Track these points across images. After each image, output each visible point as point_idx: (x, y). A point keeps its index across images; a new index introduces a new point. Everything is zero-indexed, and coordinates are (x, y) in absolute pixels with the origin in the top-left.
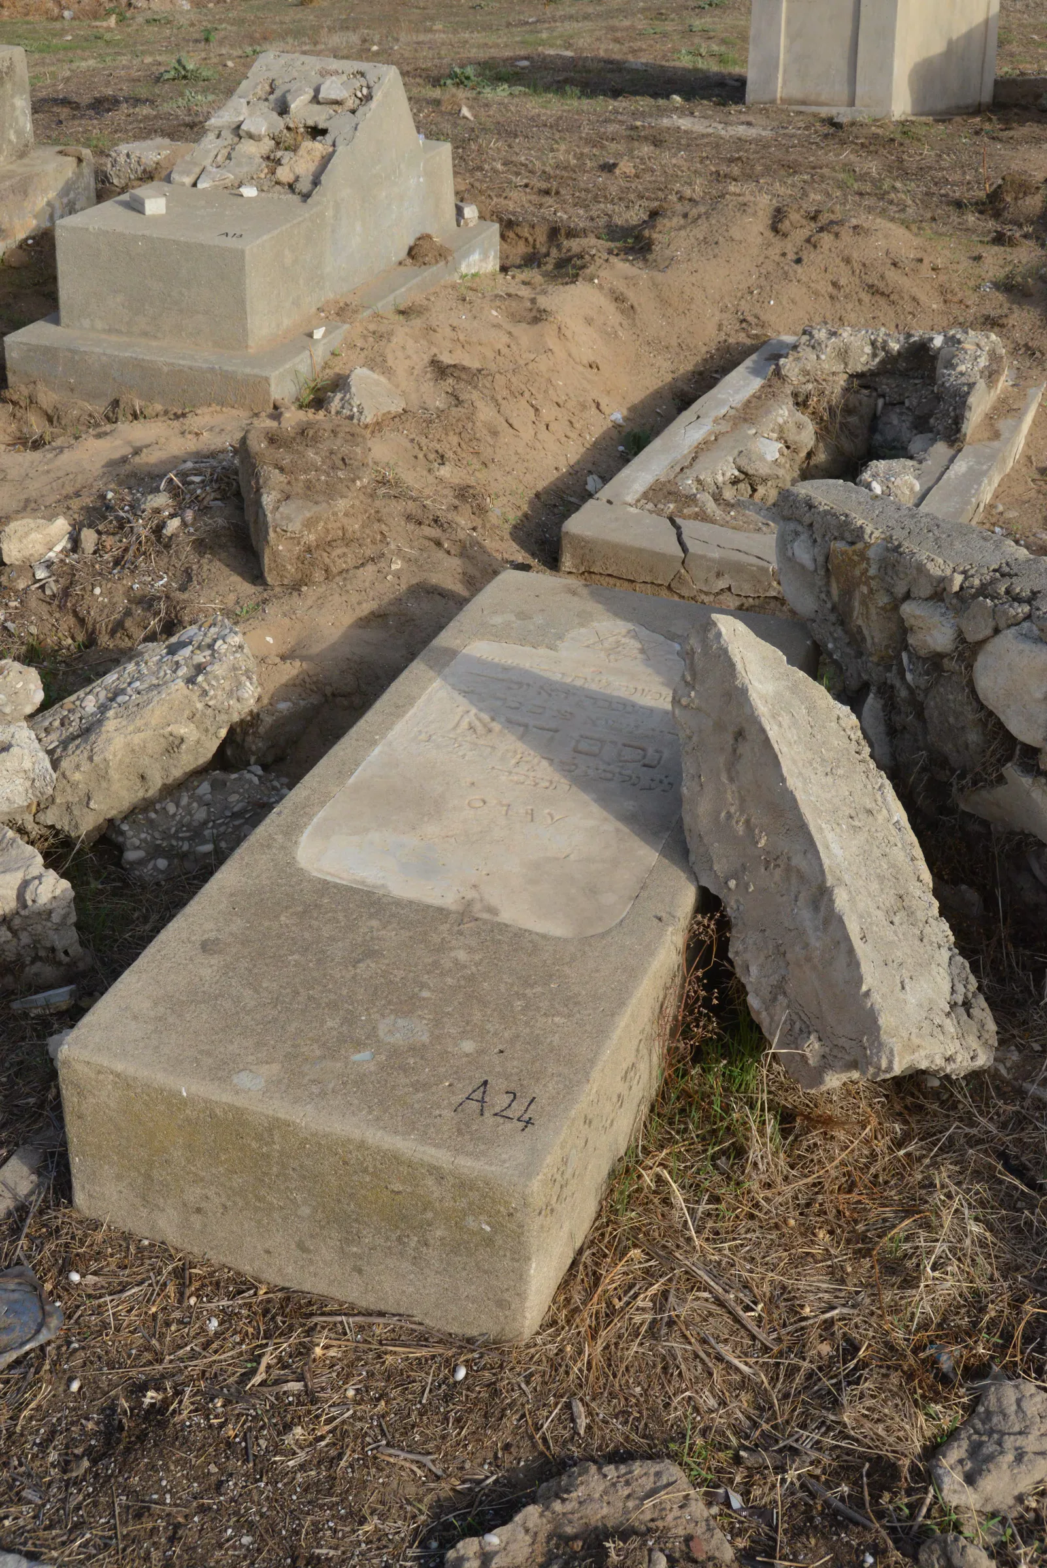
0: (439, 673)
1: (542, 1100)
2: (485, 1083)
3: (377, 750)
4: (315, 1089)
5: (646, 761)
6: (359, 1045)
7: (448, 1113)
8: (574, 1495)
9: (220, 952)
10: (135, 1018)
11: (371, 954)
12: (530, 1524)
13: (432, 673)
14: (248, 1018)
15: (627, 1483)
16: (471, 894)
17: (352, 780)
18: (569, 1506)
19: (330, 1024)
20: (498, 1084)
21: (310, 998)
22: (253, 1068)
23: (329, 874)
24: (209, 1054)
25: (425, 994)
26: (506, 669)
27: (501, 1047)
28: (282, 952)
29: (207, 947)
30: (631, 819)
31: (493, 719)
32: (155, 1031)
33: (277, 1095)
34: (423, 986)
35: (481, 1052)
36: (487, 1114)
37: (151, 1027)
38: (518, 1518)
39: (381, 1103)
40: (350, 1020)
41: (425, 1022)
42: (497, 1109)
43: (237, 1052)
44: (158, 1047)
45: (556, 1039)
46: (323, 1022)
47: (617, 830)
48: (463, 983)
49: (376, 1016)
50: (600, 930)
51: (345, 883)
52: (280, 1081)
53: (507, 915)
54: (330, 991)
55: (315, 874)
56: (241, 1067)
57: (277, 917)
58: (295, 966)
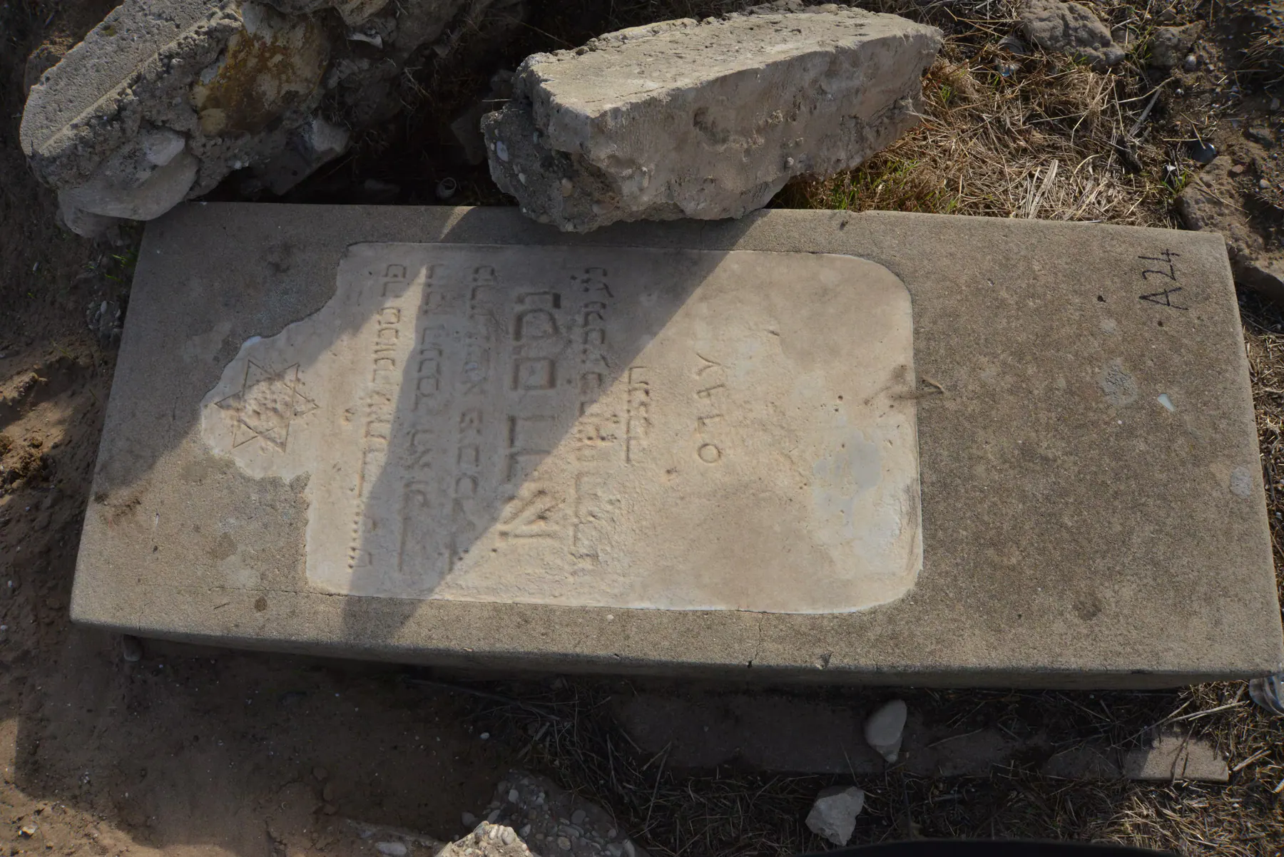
0: (414, 604)
1: (1140, 251)
2: (1143, 298)
3: (636, 605)
4: (1223, 425)
5: (548, 306)
6: (1156, 411)
7: (1193, 314)
8: (1234, 245)
9: (1092, 594)
10: (1217, 623)
11: (1027, 452)
12: (1266, 264)
13: (423, 610)
14: (1169, 521)
15: (1212, 217)
16: (883, 402)
17: (721, 607)
18: (1243, 246)
19: (1142, 447)
20: (1140, 287)
21: (1117, 478)
22: (1224, 485)
23: (911, 552)
24: (1228, 533)
25: (1062, 383)
26: (374, 523)
27: (1095, 300)
28: (1066, 535)
29: (1090, 610)
30: (676, 294)
31: (511, 498)
32: (1226, 595)
33: (1244, 451)
34: (1050, 389)
35: (1110, 313)
36: (1178, 285)
37: (1222, 601)
38: (1266, 271)
39: (1211, 367)
40: (1130, 432)
41: (1097, 370)
42: (1168, 280)
43: (1214, 509)
44: (1243, 581)
45: (1062, 262)
46: (1142, 453)
47: (704, 298)
48: (1029, 358)
49: (1112, 412)
50: (884, 270)
51: (920, 531)
52: (1229, 456)
53: (904, 356)
54: (1099, 466)
55: (919, 566)
56: (1229, 496)
57: (1013, 569)
58: (1080, 514)
